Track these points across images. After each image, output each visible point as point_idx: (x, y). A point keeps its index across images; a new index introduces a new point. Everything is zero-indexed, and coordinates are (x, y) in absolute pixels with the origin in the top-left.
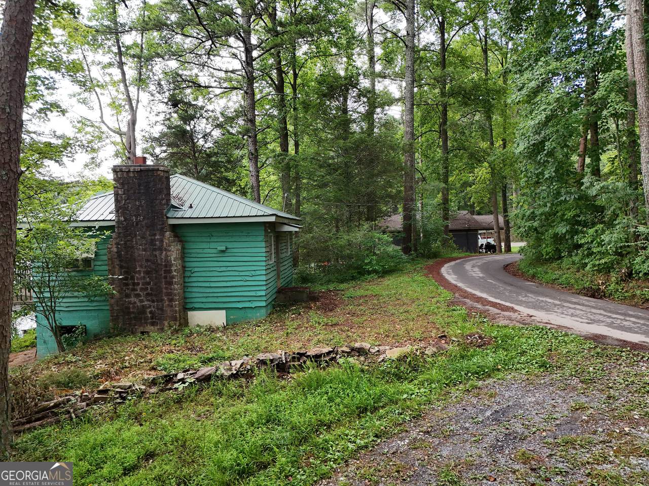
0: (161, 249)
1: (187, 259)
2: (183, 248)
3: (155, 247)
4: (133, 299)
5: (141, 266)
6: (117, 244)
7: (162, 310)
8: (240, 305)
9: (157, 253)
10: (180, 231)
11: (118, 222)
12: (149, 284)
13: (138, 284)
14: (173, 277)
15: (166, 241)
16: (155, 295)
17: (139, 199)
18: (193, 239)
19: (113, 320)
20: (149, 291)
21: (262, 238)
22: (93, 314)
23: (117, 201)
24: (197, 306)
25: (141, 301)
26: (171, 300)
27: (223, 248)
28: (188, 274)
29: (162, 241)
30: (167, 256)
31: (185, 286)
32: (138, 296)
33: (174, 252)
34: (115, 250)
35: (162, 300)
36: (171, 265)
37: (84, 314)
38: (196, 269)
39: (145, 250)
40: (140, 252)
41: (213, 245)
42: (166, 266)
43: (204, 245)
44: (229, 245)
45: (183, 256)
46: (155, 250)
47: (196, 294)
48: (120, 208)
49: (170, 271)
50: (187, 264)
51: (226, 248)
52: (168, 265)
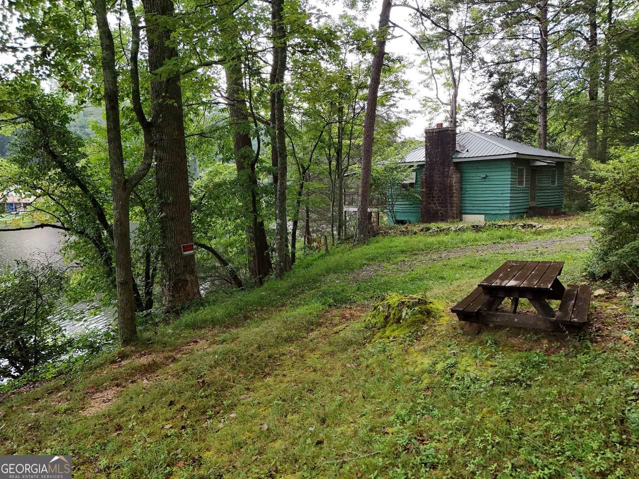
0: (447, 177)
1: (463, 183)
2: (461, 177)
3: (445, 176)
4: (432, 206)
5: (437, 187)
6: (425, 174)
7: (446, 212)
8: (493, 212)
9: (446, 179)
10: (460, 166)
11: (427, 162)
12: (440, 197)
13: (435, 197)
14: (454, 193)
15: (451, 172)
16: (444, 204)
17: (437, 148)
18: (467, 171)
19: (422, 217)
20: (441, 201)
21: (509, 169)
22: (414, 214)
23: (426, 150)
24: (468, 211)
25: (436, 207)
26: (452, 207)
27: (484, 176)
28: (463, 192)
29: (448, 172)
30: (451, 181)
31: (461, 200)
32: (435, 204)
33: (455, 178)
34: (424, 178)
35: (447, 207)
36: (453, 186)
37: (409, 214)
38: (468, 189)
39: (439, 177)
40: (437, 179)
41: (479, 174)
42: (450, 186)
43: (474, 175)
44: (488, 174)
45: (461, 181)
46: (444, 177)
47: (468, 205)
48: (428, 154)
49: (452, 190)
50: (464, 186)
51: (486, 176)
52: (451, 186)
